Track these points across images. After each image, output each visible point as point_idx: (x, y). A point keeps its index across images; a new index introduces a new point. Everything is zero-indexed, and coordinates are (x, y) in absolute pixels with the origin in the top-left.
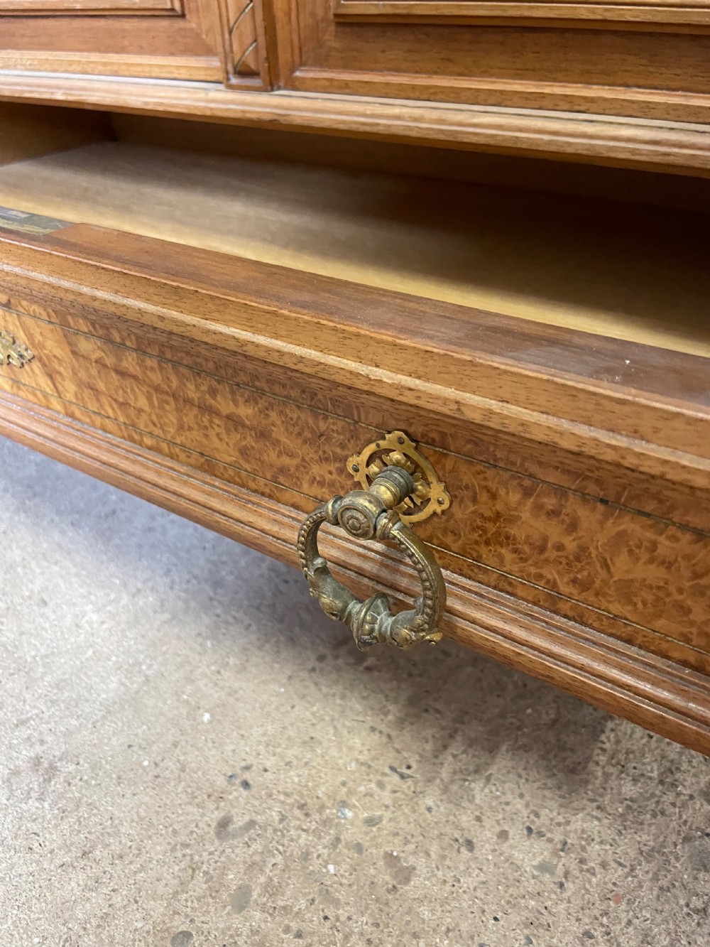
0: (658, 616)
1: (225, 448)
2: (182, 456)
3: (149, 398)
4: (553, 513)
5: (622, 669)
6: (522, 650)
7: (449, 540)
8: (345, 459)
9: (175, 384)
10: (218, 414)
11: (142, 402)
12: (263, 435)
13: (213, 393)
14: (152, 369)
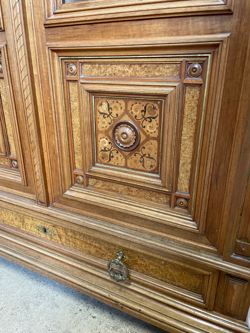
0: (156, 274)
1: (93, 250)
2: (85, 252)
3: (80, 242)
4: (142, 260)
5: (153, 281)
6: (140, 280)
7: (129, 264)
8: (113, 252)
9: (85, 240)
10: (93, 245)
11: (79, 243)
12: (100, 249)
13: (92, 242)
14: (82, 238)
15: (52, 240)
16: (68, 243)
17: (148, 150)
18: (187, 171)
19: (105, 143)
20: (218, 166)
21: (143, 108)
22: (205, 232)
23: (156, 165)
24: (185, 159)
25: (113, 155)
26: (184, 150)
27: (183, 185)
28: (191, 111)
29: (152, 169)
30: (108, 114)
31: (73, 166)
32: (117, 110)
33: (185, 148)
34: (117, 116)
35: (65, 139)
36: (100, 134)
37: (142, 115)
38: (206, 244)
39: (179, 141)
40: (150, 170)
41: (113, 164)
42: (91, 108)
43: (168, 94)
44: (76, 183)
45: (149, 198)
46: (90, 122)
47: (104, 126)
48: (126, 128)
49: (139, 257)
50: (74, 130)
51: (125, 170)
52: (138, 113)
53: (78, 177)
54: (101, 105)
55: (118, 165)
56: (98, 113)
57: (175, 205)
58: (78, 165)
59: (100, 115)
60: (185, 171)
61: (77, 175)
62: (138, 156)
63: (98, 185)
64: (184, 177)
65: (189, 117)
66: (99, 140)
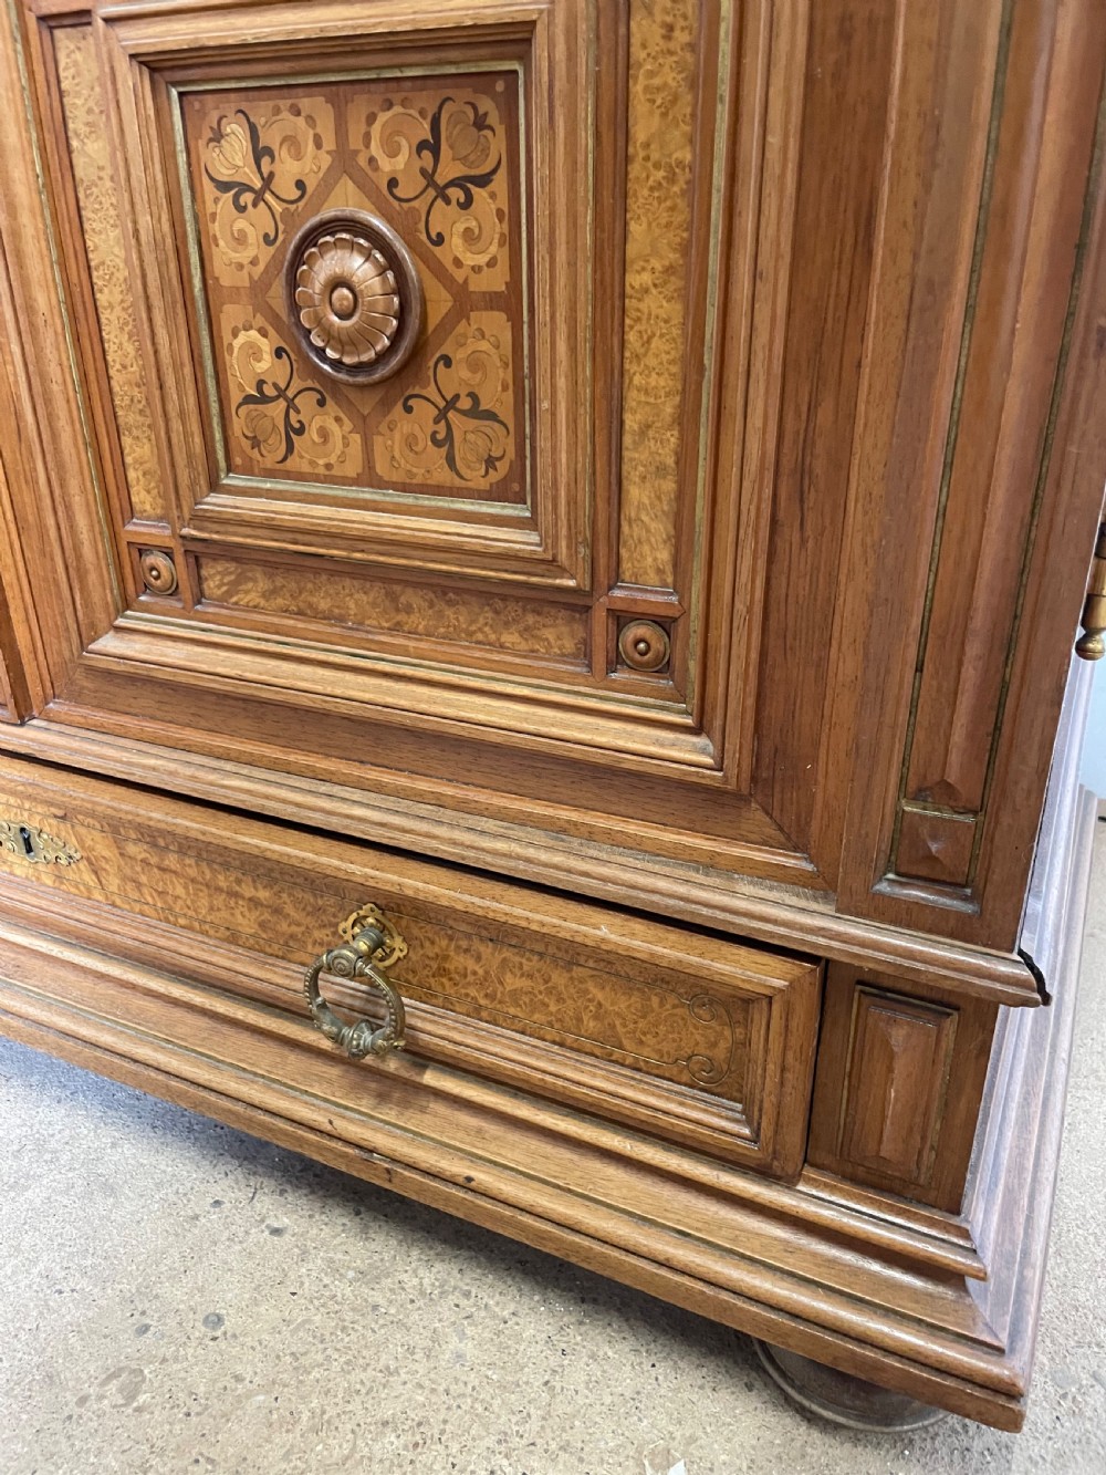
0: (533, 1012)
1: (246, 922)
2: (211, 932)
3: (186, 888)
4: (467, 951)
5: (520, 1051)
6: (461, 1048)
7: (410, 977)
8: (337, 925)
9: (208, 876)
10: (243, 898)
11: (180, 891)
12: (277, 911)
13: (239, 882)
14: (190, 866)
15: (64, 887)
16: (136, 895)
17: (465, 374)
18: (661, 470)
19: (256, 354)
20: (804, 416)
21: (425, 132)
22: (754, 779)
23: (511, 454)
24: (648, 403)
25: (301, 417)
26: (642, 350)
27: (646, 548)
28: (664, 115)
29: (494, 477)
30: (258, 184)
31: (120, 500)
32: (298, 157)
33: (645, 337)
34: (299, 193)
35: (62, 346)
36: (228, 308)
37: (423, 172)
38: (765, 843)
39: (611, 301)
40: (483, 484)
41: (306, 468)
42: (168, 158)
44: (144, 593)
45: (493, 637)
46: (169, 241)
47: (244, 256)
48: (347, 254)
49: (451, 938)
50: (102, 298)
51: (367, 494)
52: (401, 161)
53: (150, 560)
54: (218, 137)
55: (334, 472)
56: (208, 185)
57: (616, 661)
58: (143, 493)
59: (218, 194)
60: (652, 469)
61: (143, 550)
62: (425, 412)
63: (247, 592)
64: (647, 502)
65: (655, 156)
66: (225, 344)
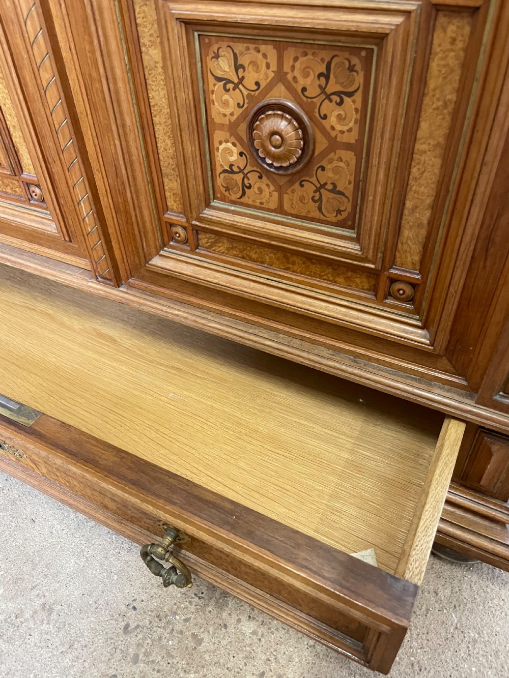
17: (331, 175)
18: (420, 225)
19: (231, 154)
20: (494, 219)
21: (323, 69)
22: (446, 349)
23: (349, 209)
24: (418, 199)
25: (250, 182)
26: (419, 177)
27: (408, 255)
28: (445, 78)
29: (339, 218)
30: (236, 81)
31: (162, 204)
32: (257, 70)
33: (421, 171)
34: (256, 87)
35: (138, 141)
36: (217, 132)
37: (320, 86)
38: (446, 371)
39: (407, 155)
40: (334, 220)
41: (250, 202)
42: (192, 65)
43: (387, 34)
44: (172, 241)
45: (331, 279)
46: (192, 103)
47: (228, 111)
48: (280, 120)
50: (156, 119)
51: (279, 218)
52: (309, 81)
53: (174, 229)
54: (217, 56)
55: (263, 206)
56: (211, 78)
57: (389, 294)
58: (173, 202)
59: (216, 82)
60: (416, 225)
61: (171, 225)
62: (309, 189)
63: (219, 247)
64: (411, 237)
65: (437, 95)
66: (215, 147)
